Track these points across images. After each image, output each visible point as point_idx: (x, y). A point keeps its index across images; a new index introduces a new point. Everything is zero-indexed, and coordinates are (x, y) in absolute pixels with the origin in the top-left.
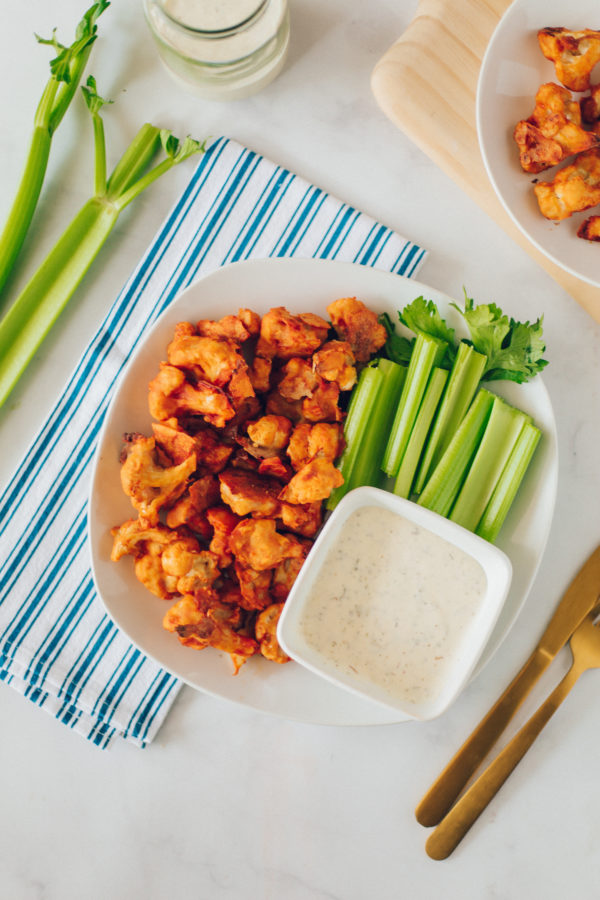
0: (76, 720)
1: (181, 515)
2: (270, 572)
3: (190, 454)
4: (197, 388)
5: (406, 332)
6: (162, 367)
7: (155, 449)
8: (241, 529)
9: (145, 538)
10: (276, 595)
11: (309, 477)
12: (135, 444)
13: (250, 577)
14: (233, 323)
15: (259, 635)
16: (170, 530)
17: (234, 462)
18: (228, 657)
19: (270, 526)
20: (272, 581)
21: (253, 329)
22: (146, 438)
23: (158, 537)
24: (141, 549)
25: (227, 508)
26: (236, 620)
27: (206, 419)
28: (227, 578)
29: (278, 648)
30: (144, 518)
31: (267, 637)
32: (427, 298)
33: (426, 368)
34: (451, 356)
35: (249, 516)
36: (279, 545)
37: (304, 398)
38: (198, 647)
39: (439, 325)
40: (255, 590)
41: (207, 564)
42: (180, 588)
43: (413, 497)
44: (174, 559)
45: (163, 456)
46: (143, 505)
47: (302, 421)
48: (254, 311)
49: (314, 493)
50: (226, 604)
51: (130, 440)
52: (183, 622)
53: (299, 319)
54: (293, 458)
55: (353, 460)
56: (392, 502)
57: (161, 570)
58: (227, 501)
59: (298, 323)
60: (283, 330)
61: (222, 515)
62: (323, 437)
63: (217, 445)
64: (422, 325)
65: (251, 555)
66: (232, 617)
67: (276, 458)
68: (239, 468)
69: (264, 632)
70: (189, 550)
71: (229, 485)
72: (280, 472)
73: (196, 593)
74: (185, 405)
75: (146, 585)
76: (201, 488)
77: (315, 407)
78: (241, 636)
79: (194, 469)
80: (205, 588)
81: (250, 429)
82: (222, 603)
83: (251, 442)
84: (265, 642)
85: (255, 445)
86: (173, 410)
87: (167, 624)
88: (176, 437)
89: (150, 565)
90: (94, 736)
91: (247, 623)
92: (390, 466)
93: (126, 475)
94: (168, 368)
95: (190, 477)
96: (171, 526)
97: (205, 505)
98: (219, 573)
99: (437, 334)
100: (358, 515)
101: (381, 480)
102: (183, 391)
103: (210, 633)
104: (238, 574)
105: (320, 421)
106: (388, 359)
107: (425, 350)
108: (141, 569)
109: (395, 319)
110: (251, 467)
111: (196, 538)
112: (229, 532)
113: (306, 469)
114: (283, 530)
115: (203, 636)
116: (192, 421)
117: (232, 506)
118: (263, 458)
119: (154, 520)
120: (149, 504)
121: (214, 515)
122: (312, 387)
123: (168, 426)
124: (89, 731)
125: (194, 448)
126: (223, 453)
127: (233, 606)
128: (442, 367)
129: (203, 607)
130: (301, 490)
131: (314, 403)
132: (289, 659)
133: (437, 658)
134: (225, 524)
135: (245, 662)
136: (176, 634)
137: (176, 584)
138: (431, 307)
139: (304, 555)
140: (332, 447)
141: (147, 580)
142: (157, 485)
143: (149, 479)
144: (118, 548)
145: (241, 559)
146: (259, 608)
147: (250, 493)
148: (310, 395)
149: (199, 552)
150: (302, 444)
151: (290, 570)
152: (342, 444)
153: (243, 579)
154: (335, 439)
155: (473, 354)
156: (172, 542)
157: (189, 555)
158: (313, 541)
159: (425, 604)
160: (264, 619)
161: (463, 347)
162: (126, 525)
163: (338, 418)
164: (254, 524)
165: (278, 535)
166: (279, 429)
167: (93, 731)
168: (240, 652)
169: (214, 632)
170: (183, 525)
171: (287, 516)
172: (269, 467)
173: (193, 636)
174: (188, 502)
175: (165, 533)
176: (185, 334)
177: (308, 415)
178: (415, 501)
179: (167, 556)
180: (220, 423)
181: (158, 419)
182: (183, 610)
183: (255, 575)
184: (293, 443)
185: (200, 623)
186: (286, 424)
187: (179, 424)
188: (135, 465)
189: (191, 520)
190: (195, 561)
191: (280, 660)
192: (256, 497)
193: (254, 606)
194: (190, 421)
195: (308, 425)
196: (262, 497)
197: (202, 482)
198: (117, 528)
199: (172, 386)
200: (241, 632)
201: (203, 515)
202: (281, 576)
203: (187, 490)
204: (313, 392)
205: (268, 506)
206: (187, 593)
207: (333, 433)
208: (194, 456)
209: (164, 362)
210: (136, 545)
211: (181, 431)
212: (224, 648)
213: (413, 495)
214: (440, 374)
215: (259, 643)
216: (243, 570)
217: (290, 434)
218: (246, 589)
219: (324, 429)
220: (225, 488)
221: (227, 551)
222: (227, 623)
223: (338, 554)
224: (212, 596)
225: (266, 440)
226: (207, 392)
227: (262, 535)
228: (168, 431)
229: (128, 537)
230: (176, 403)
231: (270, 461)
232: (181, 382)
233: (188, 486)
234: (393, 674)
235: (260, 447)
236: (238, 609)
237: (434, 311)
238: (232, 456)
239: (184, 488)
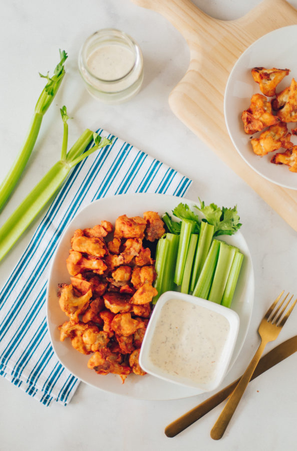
0: (35, 393)
1: (89, 317)
2: (132, 336)
3: (89, 289)
4: (88, 259)
5: (177, 219)
6: (71, 252)
7: (73, 289)
8: (116, 319)
9: (74, 329)
10: (136, 345)
11: (142, 293)
12: (63, 288)
13: (123, 340)
14: (99, 228)
15: (131, 365)
16: (85, 324)
17: (109, 290)
18: (119, 376)
19: (128, 316)
20: (133, 340)
21: (109, 229)
22: (67, 285)
23: (80, 328)
24: (73, 334)
25: (109, 311)
26: (120, 360)
27: (94, 271)
28: (113, 342)
29: (140, 369)
30: (73, 320)
31: (135, 365)
32: (184, 203)
33: (188, 235)
34: (198, 227)
35: (119, 313)
36: (134, 324)
37: (135, 257)
38: (105, 374)
39: (191, 214)
40: (126, 345)
41: (103, 337)
42: (93, 349)
43: (190, 293)
44: (88, 337)
45: (77, 292)
46: (71, 315)
47: (136, 267)
48: (108, 221)
49: (145, 300)
50: (115, 353)
51: (61, 287)
52: (96, 365)
53: (132, 220)
54: (134, 284)
55: (161, 281)
56: (182, 296)
57: (83, 343)
58: (108, 308)
60: (124, 226)
61: (106, 314)
62: (146, 273)
63: (100, 283)
64: (183, 215)
65: (122, 330)
66: (118, 359)
67: (127, 286)
68: (111, 292)
69: (133, 363)
70: (94, 332)
71: (108, 300)
72: (129, 291)
73: (100, 351)
74: (84, 267)
75: (78, 349)
76: (95, 304)
77: (141, 260)
78: (123, 366)
79: (91, 296)
80: (104, 348)
81: (113, 274)
82: (113, 353)
83: (115, 280)
84: (134, 367)
85: (117, 281)
86: (79, 270)
87: (89, 366)
88: (82, 283)
89: (78, 341)
90: (43, 401)
91: (125, 360)
92: (177, 281)
93: (62, 303)
94: (73, 252)
95: (90, 299)
96: (85, 322)
97: (98, 311)
98: (109, 340)
99: (190, 218)
100: (167, 304)
101: (175, 288)
102: (82, 261)
103: (109, 367)
104: (117, 339)
105: (144, 266)
106: (170, 233)
107: (186, 227)
108: (74, 343)
109: (171, 214)
110: (117, 291)
111: (97, 326)
112: (110, 322)
113: (140, 290)
114: (134, 317)
115: (106, 369)
116: (88, 273)
117: (111, 309)
118: (121, 286)
119: (77, 321)
120: (74, 313)
121: (103, 315)
122: (138, 251)
123: (78, 278)
124: (41, 398)
125: (91, 286)
126: (103, 287)
127: (117, 354)
128: (195, 233)
129: (104, 357)
130: (139, 298)
131: (140, 258)
132: (146, 373)
133: (212, 362)
134: (109, 318)
135: (126, 377)
136: (94, 370)
137: (91, 347)
138: (186, 207)
139: (146, 326)
140: (150, 276)
141: (78, 347)
142: (76, 305)
143: (72, 303)
144: (63, 335)
145: (117, 332)
146: (130, 353)
147: (118, 303)
148: (138, 255)
149: (99, 332)
150: (137, 277)
151: (141, 333)
152: (155, 275)
153: (120, 341)
154: (151, 273)
155: (208, 226)
156: (86, 329)
157: (95, 334)
158: (149, 318)
159: (203, 339)
160: (132, 357)
161: (203, 223)
162: (65, 324)
163: (152, 263)
164: (121, 317)
165: (132, 319)
166: (126, 272)
167: (43, 398)
168: (124, 373)
169: (111, 367)
170: (90, 321)
171: (136, 311)
172: (124, 290)
173: (102, 370)
174: (91, 311)
175: (82, 325)
176: (79, 236)
177: (139, 264)
178: (192, 294)
179: (85, 337)
180: (101, 272)
181: (73, 275)
182: (95, 359)
183: (125, 339)
184: (133, 278)
185: (104, 364)
186: (129, 269)
187: (82, 276)
188: (65, 298)
189: (93, 318)
190: (97, 337)
191: (142, 374)
192: (121, 304)
193: (127, 352)
194: (87, 274)
195: (139, 268)
196: (124, 304)
197: (96, 301)
198: (61, 326)
199: (77, 260)
200: (123, 364)
201: (98, 315)
202: (137, 337)
203: (89, 306)
204: (139, 253)
205: (127, 307)
206: (96, 351)
207: (150, 270)
208: (90, 291)
209: (71, 250)
210: (71, 333)
211: (84, 280)
212: (116, 373)
213: (190, 292)
214: (194, 237)
215: (132, 368)
216: (119, 337)
217: (131, 273)
218: (122, 345)
219: (146, 269)
220: (107, 302)
221: (111, 330)
222: (116, 362)
223: (161, 323)
224: (107, 351)
225: (121, 278)
226: (93, 260)
227: (125, 321)
228: (78, 280)
229: (66, 330)
230: (80, 267)
231: (125, 287)
232: (81, 257)
233: (90, 304)
234: (194, 372)
235: (119, 281)
236: (120, 354)
237: (188, 208)
238: (108, 287)
239: (88, 305)
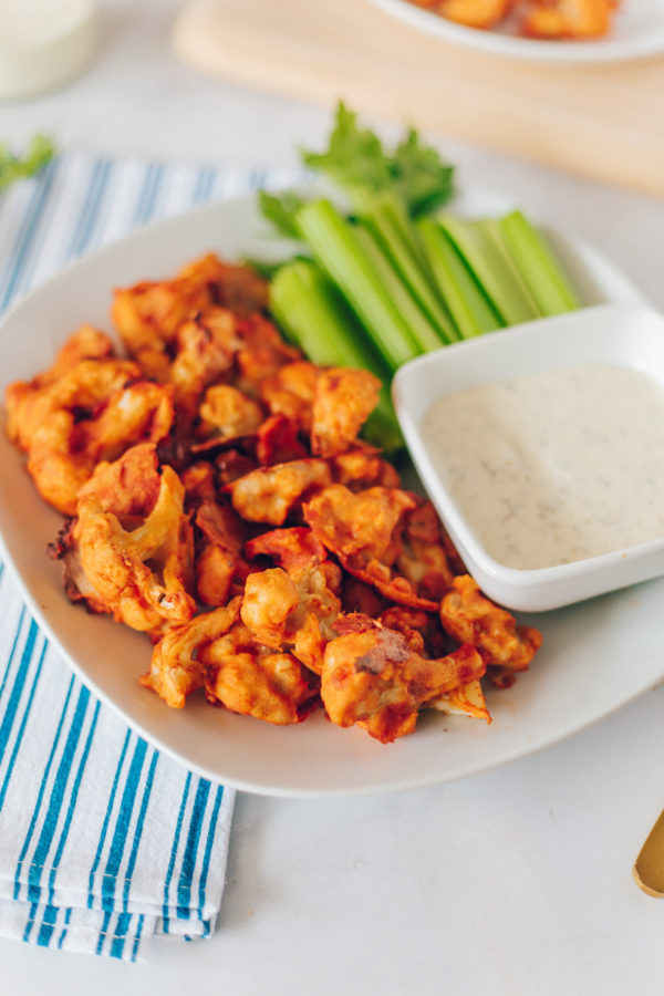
0: (64, 933)
90: (107, 945)
124: (95, 939)
167: (102, 937)
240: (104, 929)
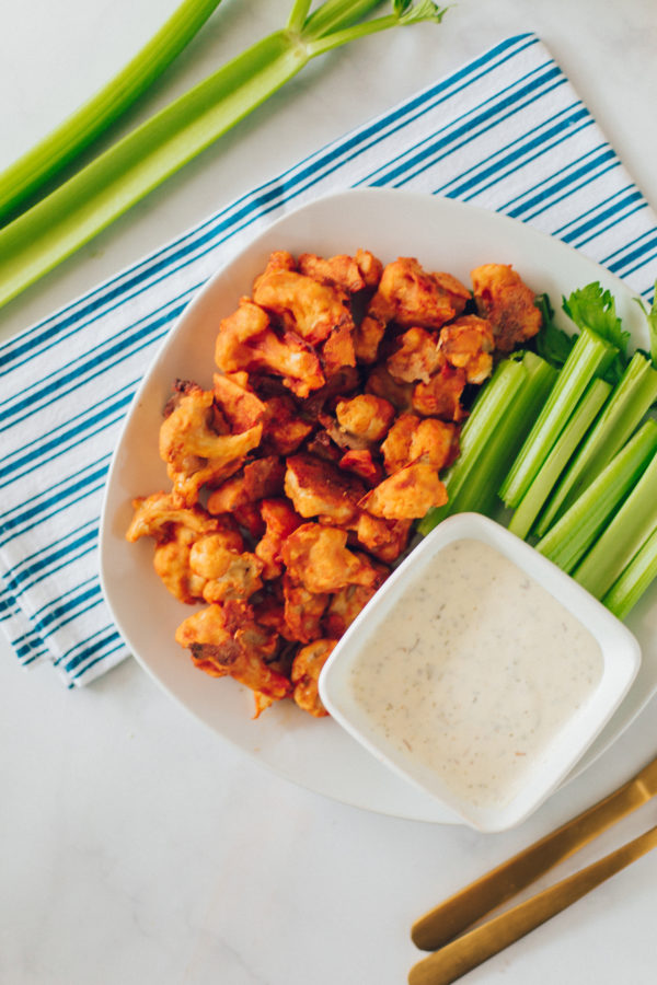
1: (228, 499)
2: (328, 597)
3: (256, 423)
4: (282, 340)
5: (568, 324)
6: (242, 304)
7: (212, 406)
8: (302, 534)
9: (176, 519)
10: (330, 628)
11: (404, 485)
12: (187, 395)
13: (300, 598)
14: (347, 265)
15: (296, 676)
16: (210, 517)
17: (311, 446)
18: (251, 694)
19: (339, 538)
20: (327, 609)
21: (371, 279)
22: (202, 391)
23: (192, 522)
24: (166, 533)
25: (289, 504)
26: (269, 650)
27: (286, 382)
28: (270, 594)
29: (317, 697)
30: (180, 494)
31: (307, 680)
32: (605, 286)
33: (585, 375)
34: (619, 368)
35: (315, 519)
36: (346, 565)
37: (418, 382)
38: (215, 674)
39: (612, 325)
40: (303, 615)
41: (248, 570)
42: (208, 593)
43: (530, 539)
44: (206, 554)
45: (220, 419)
46: (181, 477)
47: (409, 411)
48: (376, 256)
49: (406, 508)
50: (263, 627)
51: (182, 390)
52: (201, 639)
53: (433, 278)
54: (387, 456)
55: (465, 475)
56: (505, 540)
57: (187, 566)
58: (290, 494)
59: (429, 284)
60: (409, 288)
61: (280, 511)
62: (431, 437)
63: (292, 420)
64: (591, 321)
65: (307, 571)
66: (266, 645)
67: (366, 452)
68: (314, 455)
69: (303, 672)
70: (228, 547)
71: (297, 473)
72: (367, 471)
73: (226, 605)
74: (262, 360)
75: (165, 580)
76: (261, 471)
77: (430, 397)
78: (273, 672)
79: (257, 444)
80: (239, 601)
81: (340, 407)
82: (257, 624)
83: (338, 425)
84: (302, 685)
85: (342, 430)
86: (245, 363)
87: (179, 636)
88: (241, 398)
89: (175, 557)
90: (20, 645)
91: (283, 655)
92: (510, 493)
93: (167, 433)
94: (250, 306)
95: (249, 453)
96: (212, 511)
97: (261, 493)
98: (261, 586)
99: (607, 334)
100: (457, 548)
101: (495, 508)
102: (264, 341)
103: (234, 660)
104: (286, 591)
105: (432, 416)
106: (538, 354)
107: (588, 352)
108: (162, 558)
109: (557, 304)
110: (331, 457)
111: (240, 534)
112: (284, 535)
113: (402, 475)
114: (354, 546)
115: (224, 662)
116: (266, 381)
117: (295, 501)
118: (348, 448)
119: (191, 499)
120: (190, 476)
121: (269, 509)
122: (432, 369)
123: (235, 381)
124: (18, 637)
125: (262, 417)
126: (299, 431)
127: (270, 631)
128: (604, 378)
129: (231, 626)
130: (389, 499)
131: (430, 391)
132: (327, 714)
133: (518, 754)
134: (282, 524)
135: (270, 705)
136: (189, 653)
137: (203, 587)
138: (607, 299)
139: (376, 586)
140: (440, 452)
141: (167, 574)
142: (204, 454)
143: (195, 444)
144: (138, 525)
145: (293, 573)
146: (304, 641)
147: (323, 490)
148: (427, 380)
149: (241, 552)
150: (403, 441)
151: (353, 600)
152: (454, 453)
153: (291, 599)
154: (447, 443)
155: (648, 371)
156: (209, 533)
157: (227, 554)
158: (392, 570)
159: (518, 680)
160: (306, 657)
161: (638, 359)
162: (155, 497)
163: (456, 417)
164: (318, 532)
165: (347, 552)
166: (377, 415)
168: (267, 692)
169: (238, 660)
170: (227, 513)
171: (364, 530)
172: (354, 462)
173: (211, 659)
174: (240, 485)
175: (202, 518)
176: (281, 267)
177: (419, 406)
178: (534, 544)
179: (199, 550)
180: (302, 391)
181: (224, 370)
182: (205, 623)
183: (306, 597)
184: (391, 437)
185: (224, 645)
186: (387, 410)
187: (248, 382)
188: (181, 423)
189: (240, 508)
190: (233, 564)
191: (316, 712)
192: (328, 497)
193: (297, 637)
194: (264, 381)
195: (415, 418)
196: (338, 499)
197: (264, 463)
198: (141, 499)
199: (249, 330)
200: (275, 666)
201: (256, 505)
202: (340, 605)
203: (241, 470)
204: (432, 376)
205: (344, 512)
206: (215, 602)
207: (447, 434)
208: (260, 428)
209: (246, 298)
210: (162, 526)
211: (250, 391)
212: (247, 682)
213: (532, 537)
214: (601, 388)
215: (294, 685)
216: (293, 587)
217: (390, 424)
218: (291, 612)
219: (436, 428)
220: (291, 478)
221: (277, 559)
222: (257, 651)
223: (419, 594)
224: (245, 613)
225: (357, 425)
226: (293, 347)
227: (327, 548)
228: (233, 387)
229: (153, 514)
230: (250, 354)
231: (358, 453)
232: (264, 328)
233: (244, 464)
234: (457, 762)
235: (348, 433)
236: (276, 636)
237: (610, 305)
238: (310, 438)
239: (239, 466)
240: (28, 635)
